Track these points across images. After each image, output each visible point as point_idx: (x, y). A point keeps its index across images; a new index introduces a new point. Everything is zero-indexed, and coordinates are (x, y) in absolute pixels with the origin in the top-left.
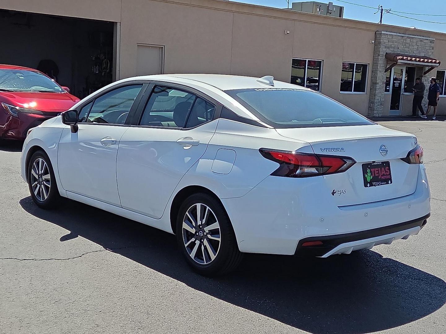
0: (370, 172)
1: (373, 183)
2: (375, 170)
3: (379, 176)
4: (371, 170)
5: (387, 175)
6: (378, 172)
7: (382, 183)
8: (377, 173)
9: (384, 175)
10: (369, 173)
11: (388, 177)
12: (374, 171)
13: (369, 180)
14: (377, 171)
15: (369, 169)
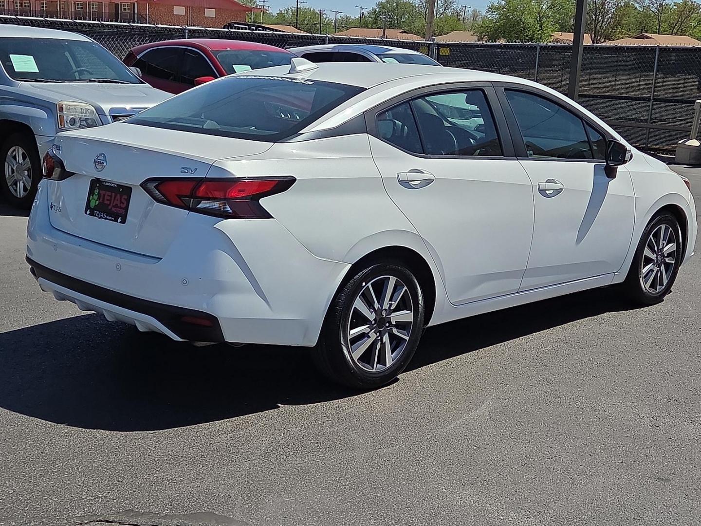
0: (98, 194)
1: (95, 212)
2: (106, 195)
3: (110, 205)
4: (101, 192)
5: (121, 208)
6: (109, 198)
7: (108, 217)
8: (107, 200)
9: (116, 206)
10: (96, 195)
11: (122, 211)
12: (104, 195)
13: (92, 205)
14: (108, 195)
15: (98, 190)
